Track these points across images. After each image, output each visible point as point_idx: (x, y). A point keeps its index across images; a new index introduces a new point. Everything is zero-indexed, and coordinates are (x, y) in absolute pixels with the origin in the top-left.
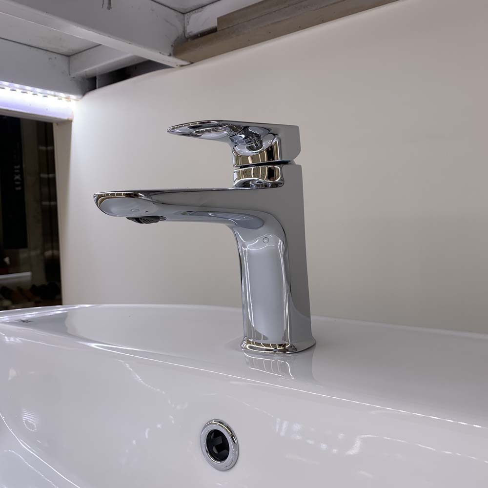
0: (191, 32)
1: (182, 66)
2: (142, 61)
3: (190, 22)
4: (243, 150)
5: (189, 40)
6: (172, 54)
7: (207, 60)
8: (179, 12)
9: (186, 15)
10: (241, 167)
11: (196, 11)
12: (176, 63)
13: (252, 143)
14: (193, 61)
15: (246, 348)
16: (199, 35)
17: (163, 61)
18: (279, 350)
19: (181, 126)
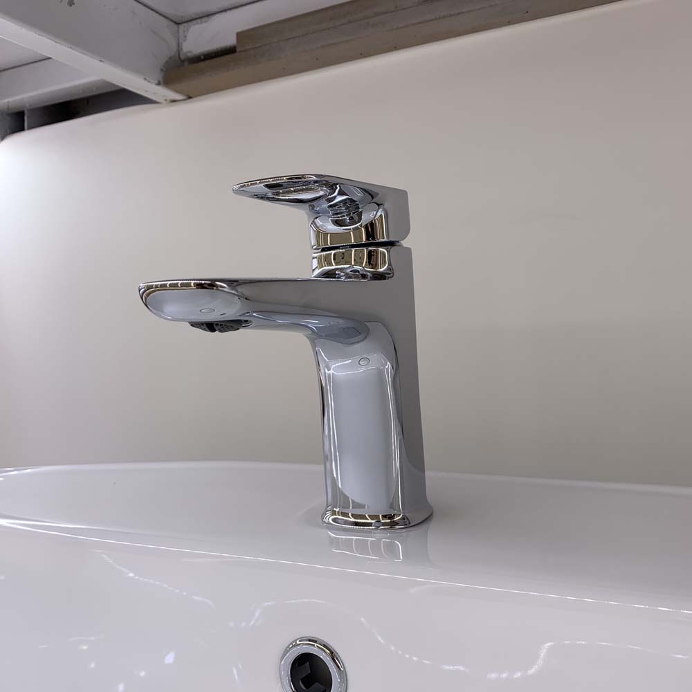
0: (189, 52)
1: (174, 101)
2: (113, 89)
3: (188, 37)
4: (326, 224)
5: (186, 63)
6: (162, 82)
7: (230, 90)
8: (172, 21)
9: (181, 27)
10: (323, 250)
11: (199, 21)
12: (164, 96)
13: (344, 216)
14: (191, 96)
15: (330, 524)
16: (202, 57)
17: (147, 91)
18: (384, 524)
19: (253, 183)
